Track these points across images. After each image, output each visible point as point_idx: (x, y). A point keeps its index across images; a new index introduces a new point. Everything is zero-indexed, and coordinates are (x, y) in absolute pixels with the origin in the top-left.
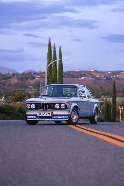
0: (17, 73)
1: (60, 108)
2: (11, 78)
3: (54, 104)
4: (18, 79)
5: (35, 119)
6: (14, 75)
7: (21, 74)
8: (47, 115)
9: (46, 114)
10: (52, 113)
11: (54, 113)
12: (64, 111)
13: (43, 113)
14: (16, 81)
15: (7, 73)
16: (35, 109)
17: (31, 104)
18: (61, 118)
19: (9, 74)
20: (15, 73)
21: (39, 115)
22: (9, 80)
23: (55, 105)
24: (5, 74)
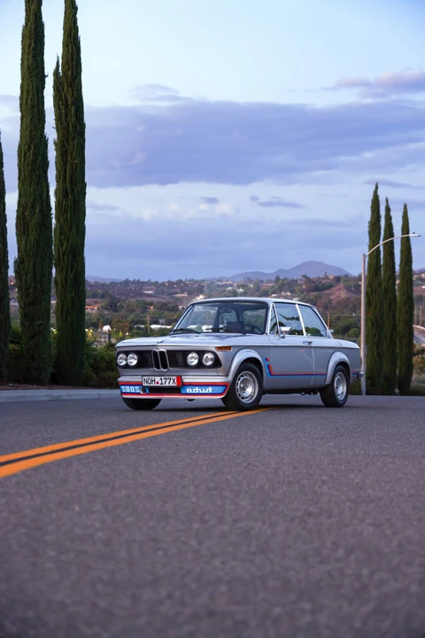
0: (346, 276)
1: (200, 365)
2: (330, 287)
3: (185, 353)
4: (348, 289)
5: (139, 394)
6: (338, 279)
7: (355, 277)
8: (167, 384)
9: (164, 381)
10: (179, 378)
11: (186, 380)
12: (212, 372)
13: (158, 379)
14: (343, 294)
15: (322, 276)
16: (138, 366)
17: (127, 353)
18: (204, 392)
19: (327, 277)
20: (342, 274)
21: (146, 385)
22: (326, 292)
23: (188, 355)
24: (319, 278)
